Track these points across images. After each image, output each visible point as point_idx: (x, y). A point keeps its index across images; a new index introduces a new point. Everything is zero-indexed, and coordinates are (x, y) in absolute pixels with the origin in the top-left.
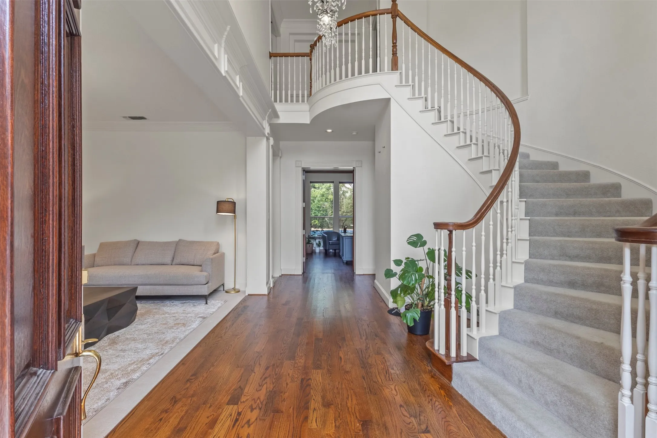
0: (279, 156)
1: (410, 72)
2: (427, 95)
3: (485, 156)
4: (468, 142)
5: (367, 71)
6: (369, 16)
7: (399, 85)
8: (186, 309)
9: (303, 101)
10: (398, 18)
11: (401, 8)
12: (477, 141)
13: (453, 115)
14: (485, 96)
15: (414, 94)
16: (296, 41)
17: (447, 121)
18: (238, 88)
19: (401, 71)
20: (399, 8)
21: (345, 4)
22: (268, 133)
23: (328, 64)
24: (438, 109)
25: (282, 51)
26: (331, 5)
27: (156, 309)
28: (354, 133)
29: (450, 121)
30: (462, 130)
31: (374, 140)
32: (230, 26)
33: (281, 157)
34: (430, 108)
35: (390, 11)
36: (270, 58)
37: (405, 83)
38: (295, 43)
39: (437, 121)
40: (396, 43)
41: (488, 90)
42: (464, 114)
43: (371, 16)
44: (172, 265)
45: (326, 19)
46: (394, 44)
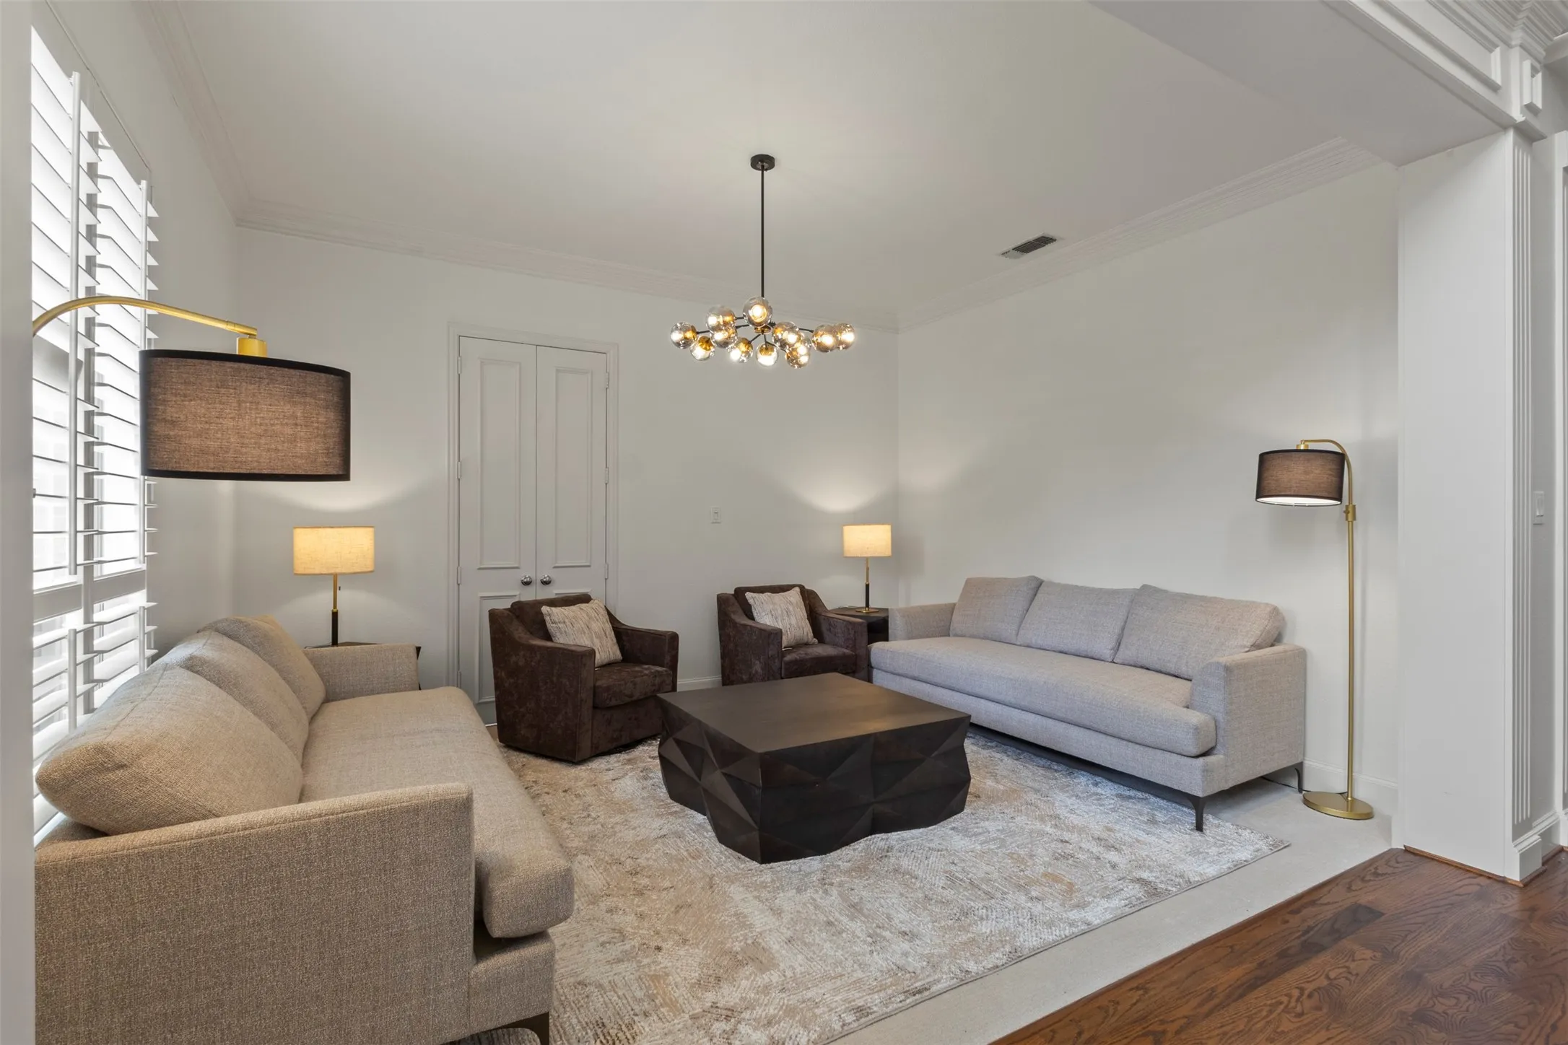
8: (1117, 827)
27: (1037, 791)
44: (1113, 662)
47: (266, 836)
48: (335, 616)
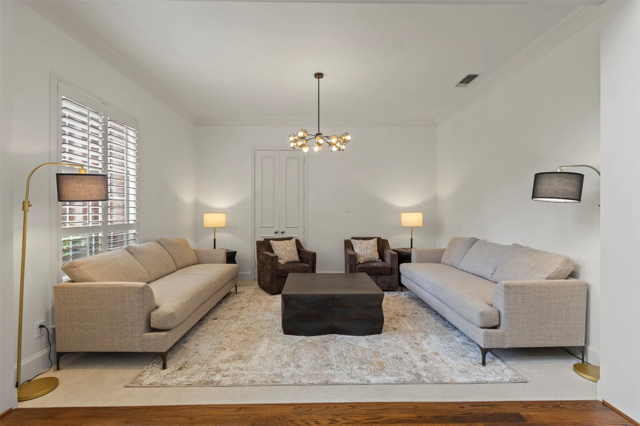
44: (491, 280)
47: (97, 288)
48: (215, 240)
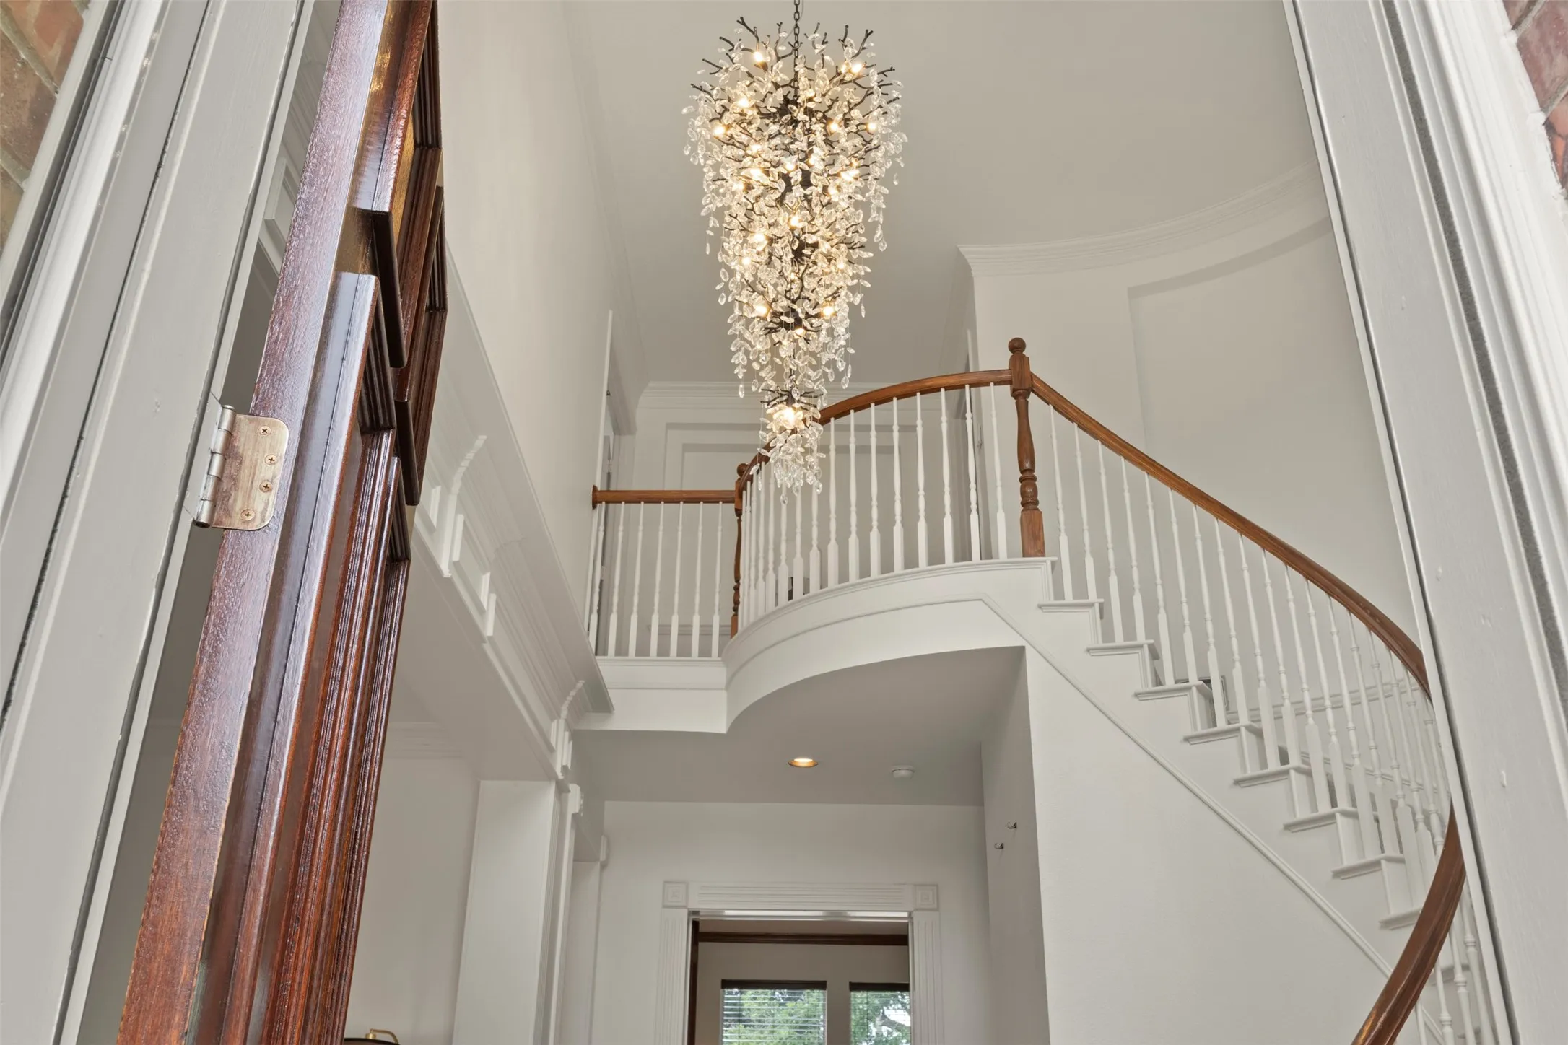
0: (597, 860)
1: (1089, 562)
2: (1157, 637)
3: (1389, 860)
4: (1324, 808)
5: (936, 557)
6: (938, 390)
7: (1052, 601)
9: (705, 651)
10: (1033, 399)
11: (1037, 368)
12: (1353, 802)
13: (1258, 709)
14: (1354, 646)
15: (1108, 634)
16: (687, 448)
17: (1238, 730)
18: (482, 611)
19: (1055, 559)
20: (1035, 368)
21: (849, 375)
22: (564, 768)
23: (799, 530)
24: (1199, 689)
25: (637, 485)
26: (804, 376)
28: (903, 773)
29: (1250, 729)
30: (1295, 760)
31: (978, 800)
32: (485, 437)
33: (604, 866)
34: (1169, 682)
35: (1006, 376)
36: (594, 507)
37: (1075, 598)
38: (686, 454)
39: (1200, 731)
40: (1032, 470)
41: (1360, 626)
42: (1296, 710)
43: (943, 390)
45: (788, 416)
46: (1027, 475)
